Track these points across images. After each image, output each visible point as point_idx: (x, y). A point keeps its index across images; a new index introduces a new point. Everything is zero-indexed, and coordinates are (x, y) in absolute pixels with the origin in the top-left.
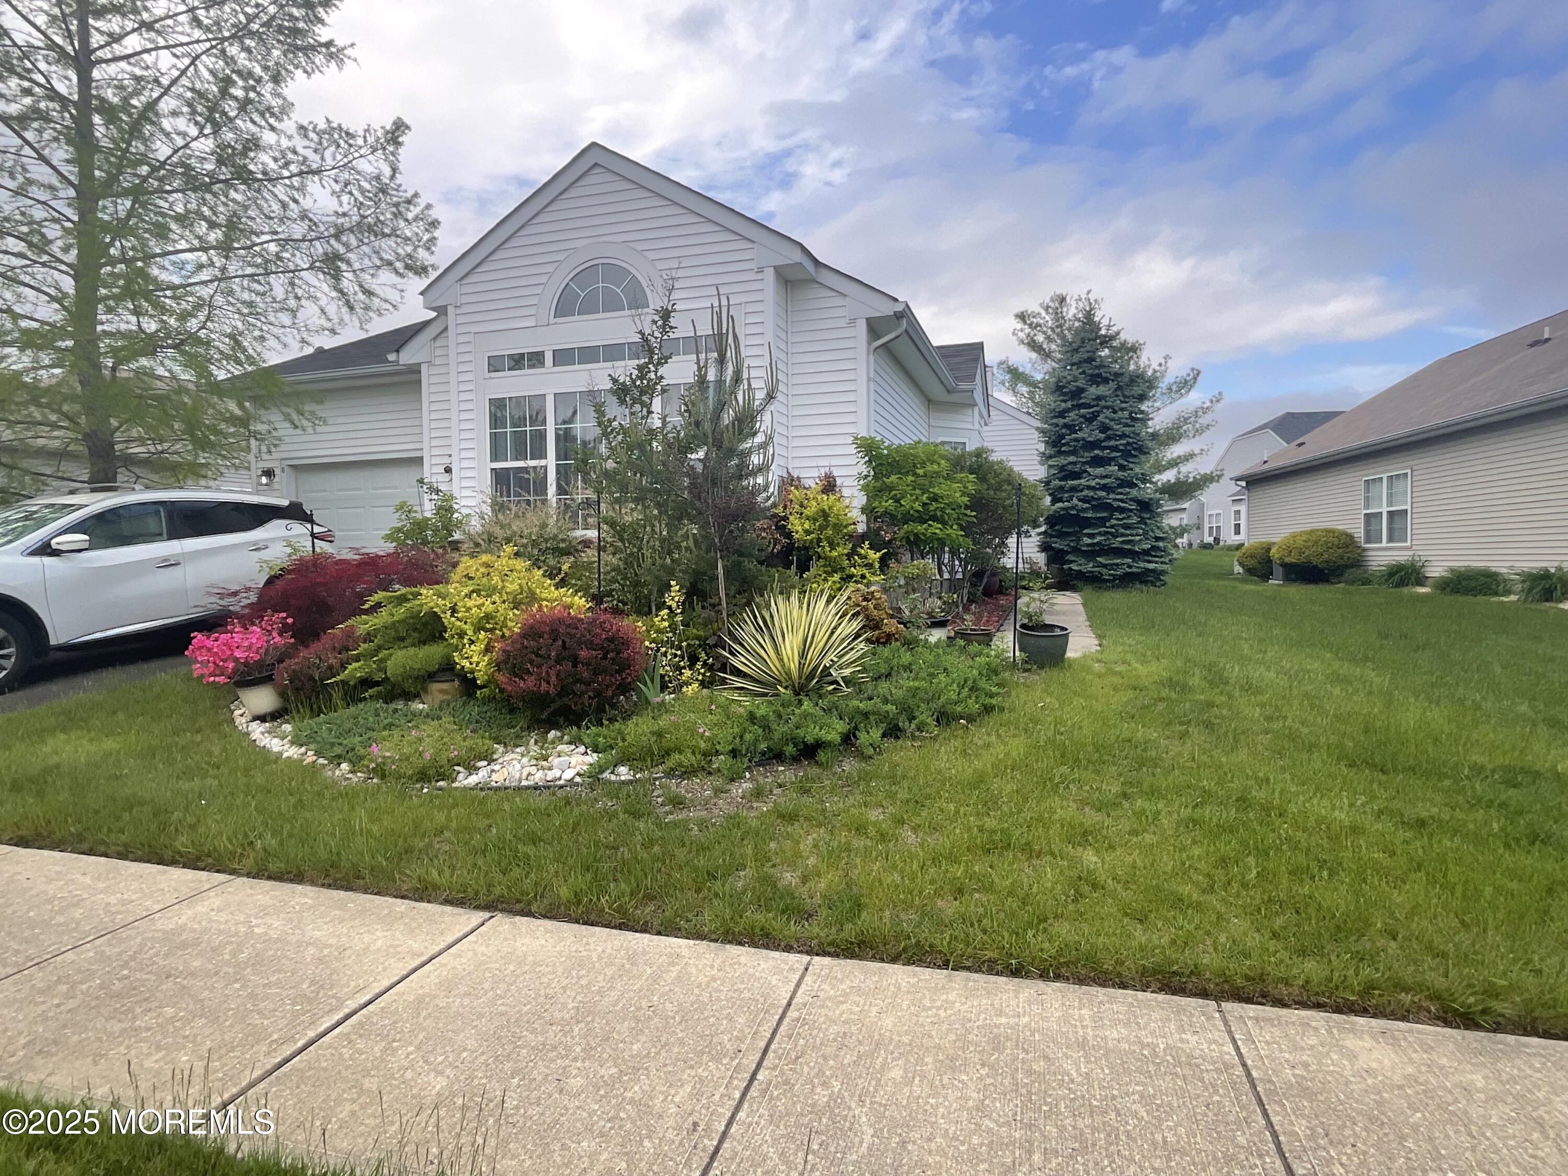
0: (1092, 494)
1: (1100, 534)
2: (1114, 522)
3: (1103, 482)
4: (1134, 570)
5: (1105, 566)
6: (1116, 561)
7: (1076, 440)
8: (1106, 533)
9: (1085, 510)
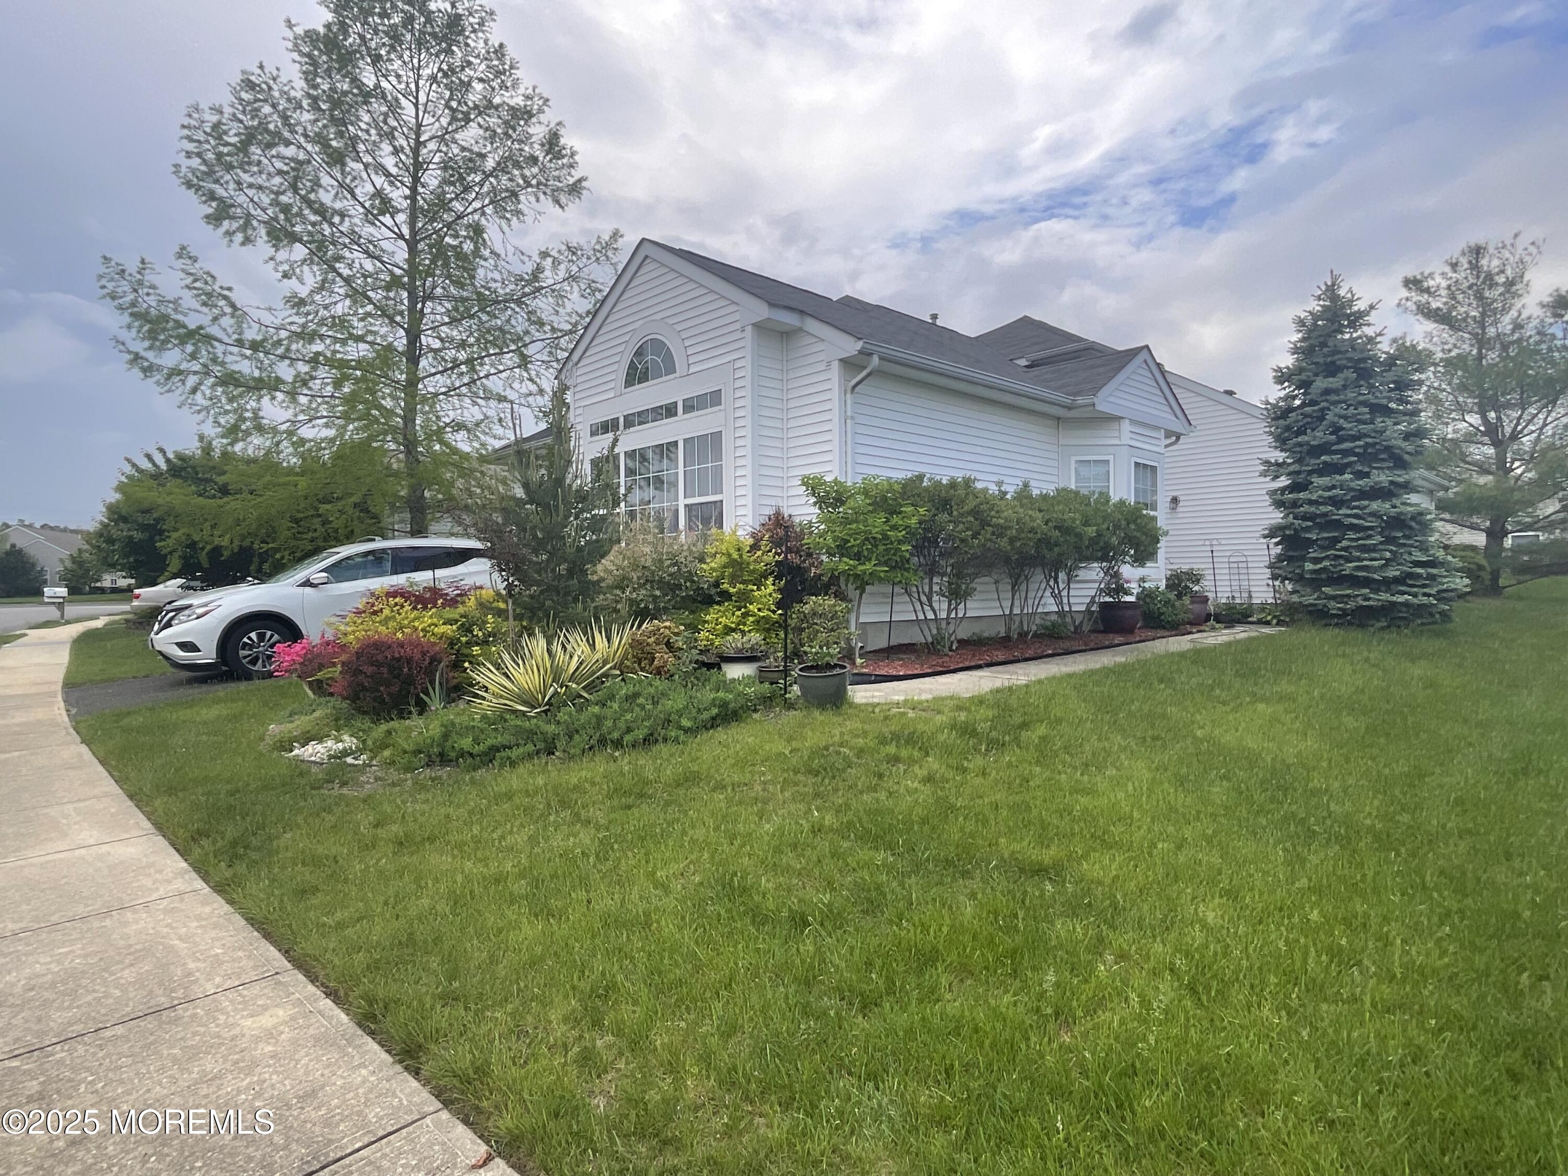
0: (1313, 509)
1: (1327, 557)
2: (1345, 543)
3: (1327, 494)
4: (1371, 603)
5: (1333, 598)
6: (1348, 592)
7: (1300, 445)
8: (1337, 557)
9: (1307, 529)
